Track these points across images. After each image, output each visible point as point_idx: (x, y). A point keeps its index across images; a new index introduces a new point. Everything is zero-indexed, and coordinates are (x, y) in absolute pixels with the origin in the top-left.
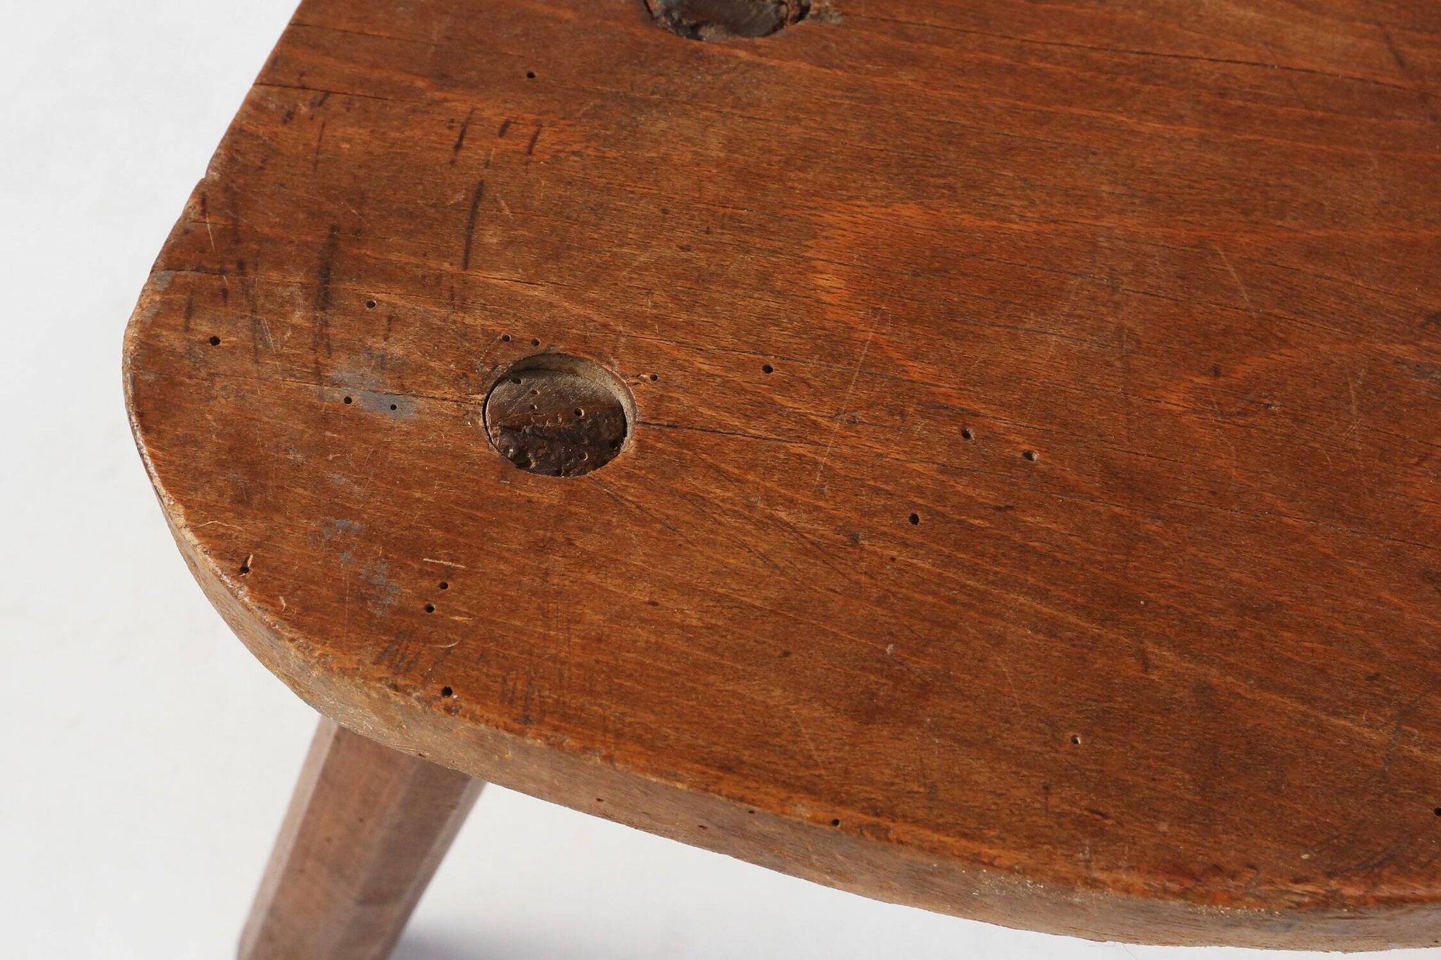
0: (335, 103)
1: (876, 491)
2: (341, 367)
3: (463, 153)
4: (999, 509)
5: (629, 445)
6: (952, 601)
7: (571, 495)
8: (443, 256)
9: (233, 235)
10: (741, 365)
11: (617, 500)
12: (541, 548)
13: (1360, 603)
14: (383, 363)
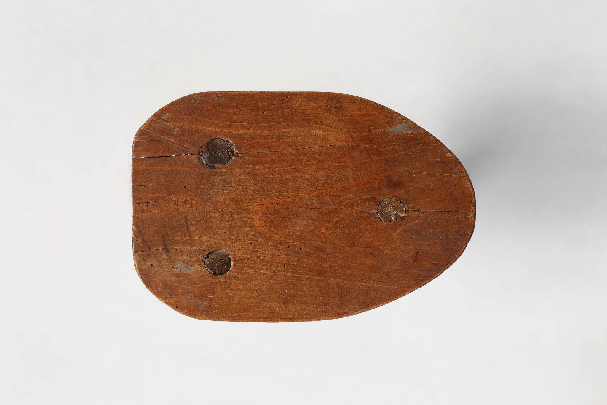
0: (150, 204)
1: (277, 263)
2: (177, 264)
3: (180, 211)
4: (298, 260)
5: (232, 266)
6: (294, 280)
7: (226, 278)
8: (185, 235)
9: (145, 242)
10: (246, 244)
11: (234, 277)
12: (224, 289)
13: (360, 261)
14: (184, 262)
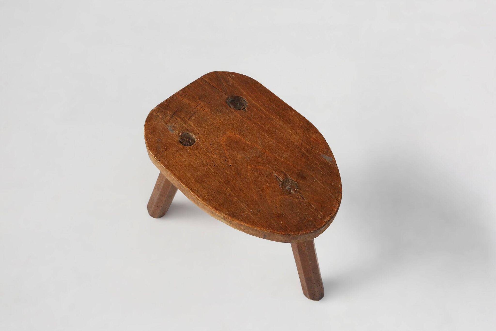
0: (187, 96)
1: (213, 161)
2: (169, 124)
3: (196, 108)
4: (223, 169)
5: (192, 146)
6: (212, 175)
7: (183, 148)
8: (187, 118)
9: (167, 106)
10: (209, 143)
11: (187, 150)
12: (177, 151)
13: (251, 194)
14: (174, 126)
